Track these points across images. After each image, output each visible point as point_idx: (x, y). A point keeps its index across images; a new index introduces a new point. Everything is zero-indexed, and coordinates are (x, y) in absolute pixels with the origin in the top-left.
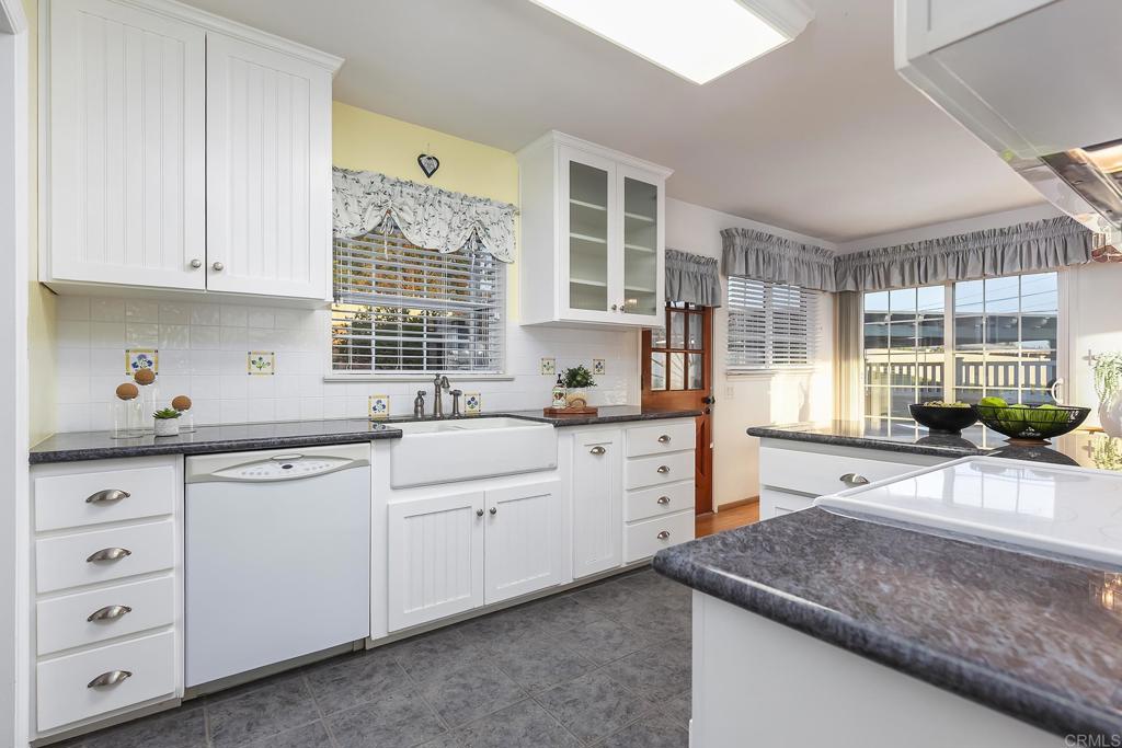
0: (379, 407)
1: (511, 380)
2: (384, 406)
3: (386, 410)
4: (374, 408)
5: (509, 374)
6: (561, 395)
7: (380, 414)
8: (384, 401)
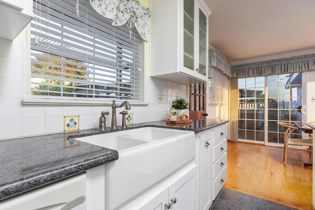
0: (72, 124)
1: (146, 105)
2: (75, 123)
3: (77, 126)
4: (68, 125)
5: (145, 102)
6: (175, 113)
7: (73, 128)
8: (76, 120)
